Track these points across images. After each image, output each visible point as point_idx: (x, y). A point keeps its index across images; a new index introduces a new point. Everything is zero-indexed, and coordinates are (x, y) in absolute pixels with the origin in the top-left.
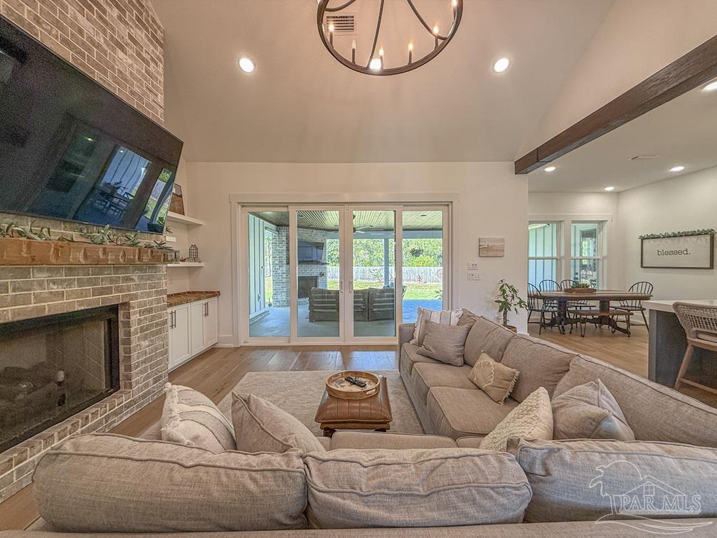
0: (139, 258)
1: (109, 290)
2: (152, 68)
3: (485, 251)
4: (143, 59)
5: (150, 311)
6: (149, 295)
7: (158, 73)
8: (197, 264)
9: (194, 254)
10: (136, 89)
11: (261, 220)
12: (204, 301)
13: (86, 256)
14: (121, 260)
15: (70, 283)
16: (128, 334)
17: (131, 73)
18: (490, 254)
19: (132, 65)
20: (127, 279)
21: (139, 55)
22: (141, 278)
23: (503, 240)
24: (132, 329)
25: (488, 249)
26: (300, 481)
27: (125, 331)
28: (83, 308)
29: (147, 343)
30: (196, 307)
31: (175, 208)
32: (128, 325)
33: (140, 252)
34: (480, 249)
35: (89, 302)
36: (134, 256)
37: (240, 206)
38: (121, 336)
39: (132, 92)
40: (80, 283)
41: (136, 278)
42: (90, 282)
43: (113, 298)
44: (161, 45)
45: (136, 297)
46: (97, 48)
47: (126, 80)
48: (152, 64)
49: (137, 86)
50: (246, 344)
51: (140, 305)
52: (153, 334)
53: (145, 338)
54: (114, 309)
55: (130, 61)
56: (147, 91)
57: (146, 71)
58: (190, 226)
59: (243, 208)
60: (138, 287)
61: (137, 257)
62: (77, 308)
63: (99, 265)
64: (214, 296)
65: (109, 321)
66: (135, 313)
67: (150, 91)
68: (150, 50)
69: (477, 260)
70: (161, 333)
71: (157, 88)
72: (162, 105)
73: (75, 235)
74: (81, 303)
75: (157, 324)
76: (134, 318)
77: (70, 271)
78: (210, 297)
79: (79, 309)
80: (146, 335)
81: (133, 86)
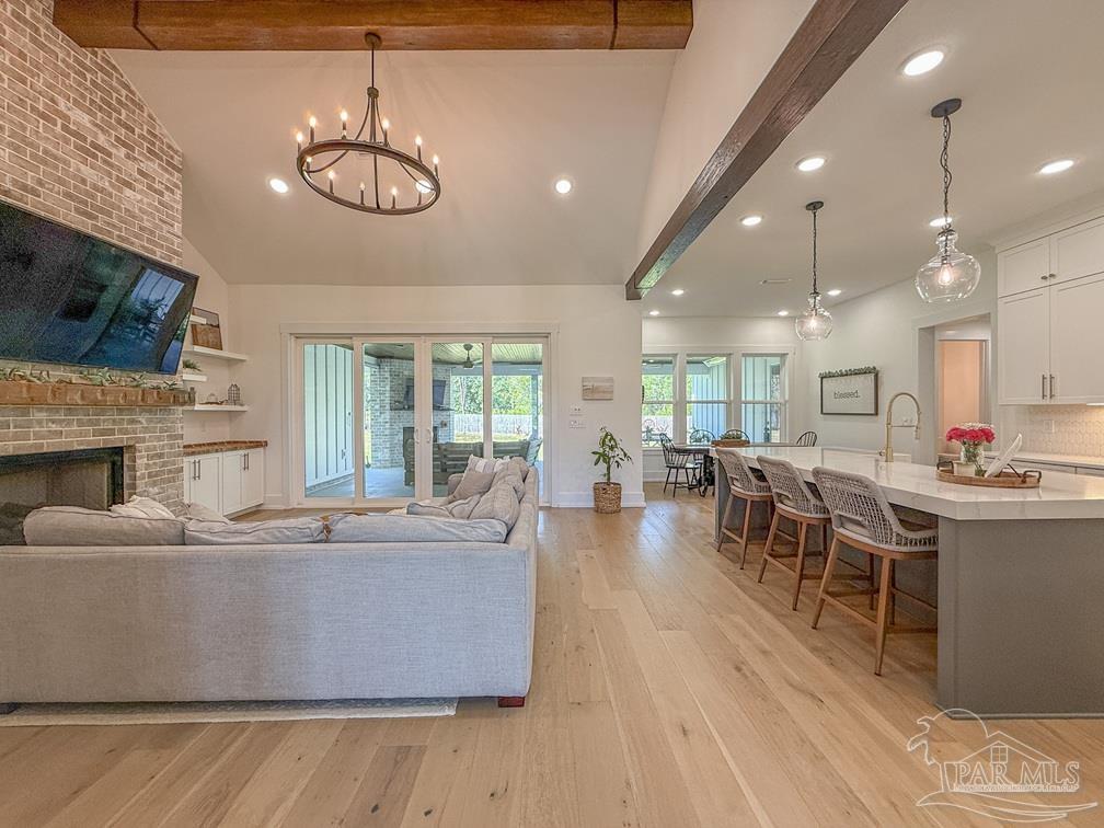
0: (143, 400)
1: (112, 432)
2: (167, 197)
3: (592, 393)
4: (155, 191)
5: (160, 456)
6: (159, 439)
7: (175, 201)
8: (238, 408)
9: (235, 396)
10: (146, 224)
11: (347, 350)
12: (242, 452)
13: (83, 397)
14: (121, 402)
15: (69, 423)
16: (134, 478)
17: (140, 209)
18: (596, 396)
19: (141, 200)
20: (133, 421)
21: (150, 187)
22: (150, 421)
23: (611, 380)
24: (138, 474)
25: (593, 390)
26: (180, 526)
27: (130, 476)
28: (82, 448)
29: (156, 490)
30: (232, 459)
31: (208, 342)
32: (133, 469)
33: (143, 394)
34: (586, 390)
35: (89, 442)
36: (137, 397)
37: (293, 339)
38: (127, 480)
39: (141, 228)
40: (80, 423)
41: (143, 421)
42: (91, 423)
43: (117, 440)
44: (179, 170)
45: (143, 440)
46: (101, 192)
47: (133, 217)
48: (167, 193)
49: (147, 220)
50: (300, 506)
51: (148, 449)
52: (163, 481)
53: (154, 484)
54: (119, 451)
55: (139, 197)
56: (160, 223)
57: (159, 203)
58: (230, 362)
59: (299, 340)
60: (146, 430)
61: (140, 398)
62: (76, 447)
63: (98, 406)
64: (257, 447)
65: (114, 464)
66: (141, 457)
67: (165, 222)
68: (163, 177)
69: (581, 404)
70: (174, 481)
71: (173, 218)
72: (180, 234)
73: (75, 378)
74: (81, 443)
75: (170, 471)
76: (141, 462)
77: (70, 411)
78: (252, 447)
79: (78, 448)
80: (155, 481)
81: (142, 220)
